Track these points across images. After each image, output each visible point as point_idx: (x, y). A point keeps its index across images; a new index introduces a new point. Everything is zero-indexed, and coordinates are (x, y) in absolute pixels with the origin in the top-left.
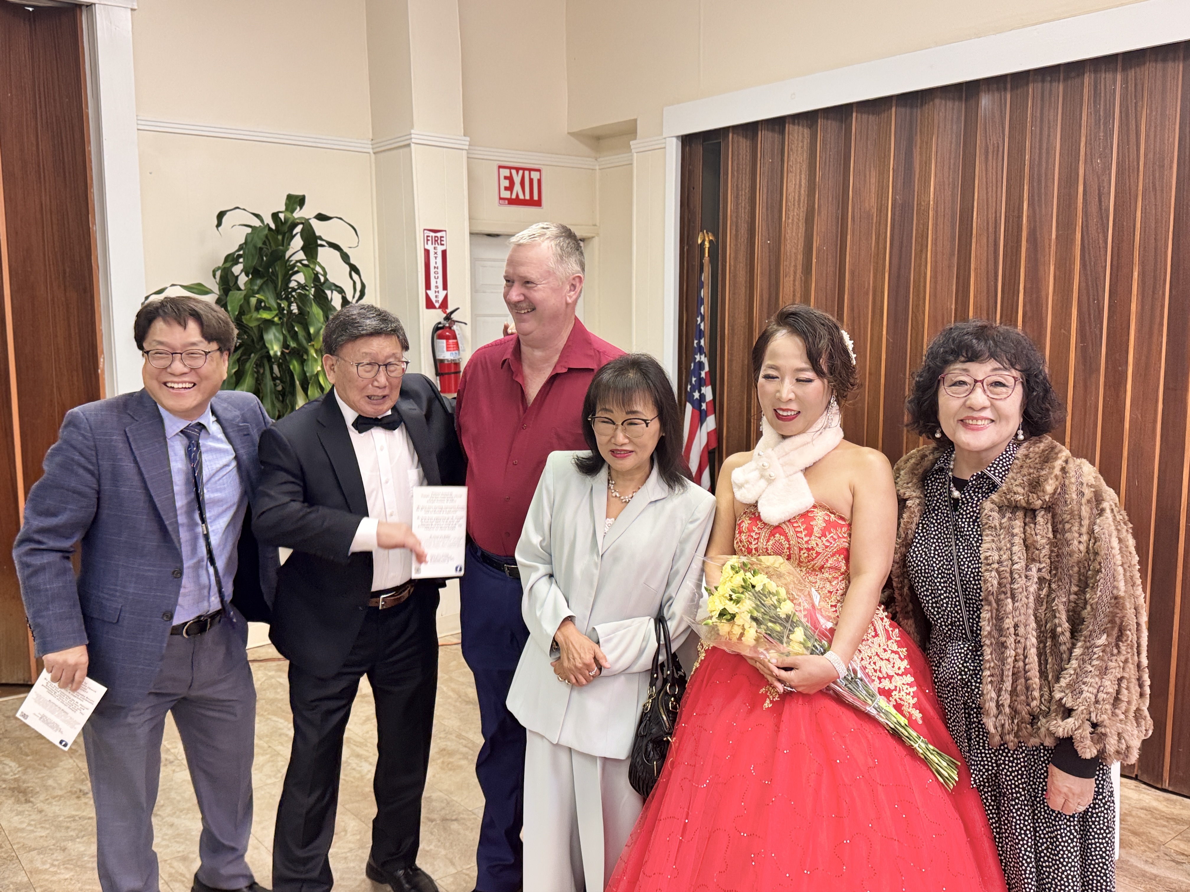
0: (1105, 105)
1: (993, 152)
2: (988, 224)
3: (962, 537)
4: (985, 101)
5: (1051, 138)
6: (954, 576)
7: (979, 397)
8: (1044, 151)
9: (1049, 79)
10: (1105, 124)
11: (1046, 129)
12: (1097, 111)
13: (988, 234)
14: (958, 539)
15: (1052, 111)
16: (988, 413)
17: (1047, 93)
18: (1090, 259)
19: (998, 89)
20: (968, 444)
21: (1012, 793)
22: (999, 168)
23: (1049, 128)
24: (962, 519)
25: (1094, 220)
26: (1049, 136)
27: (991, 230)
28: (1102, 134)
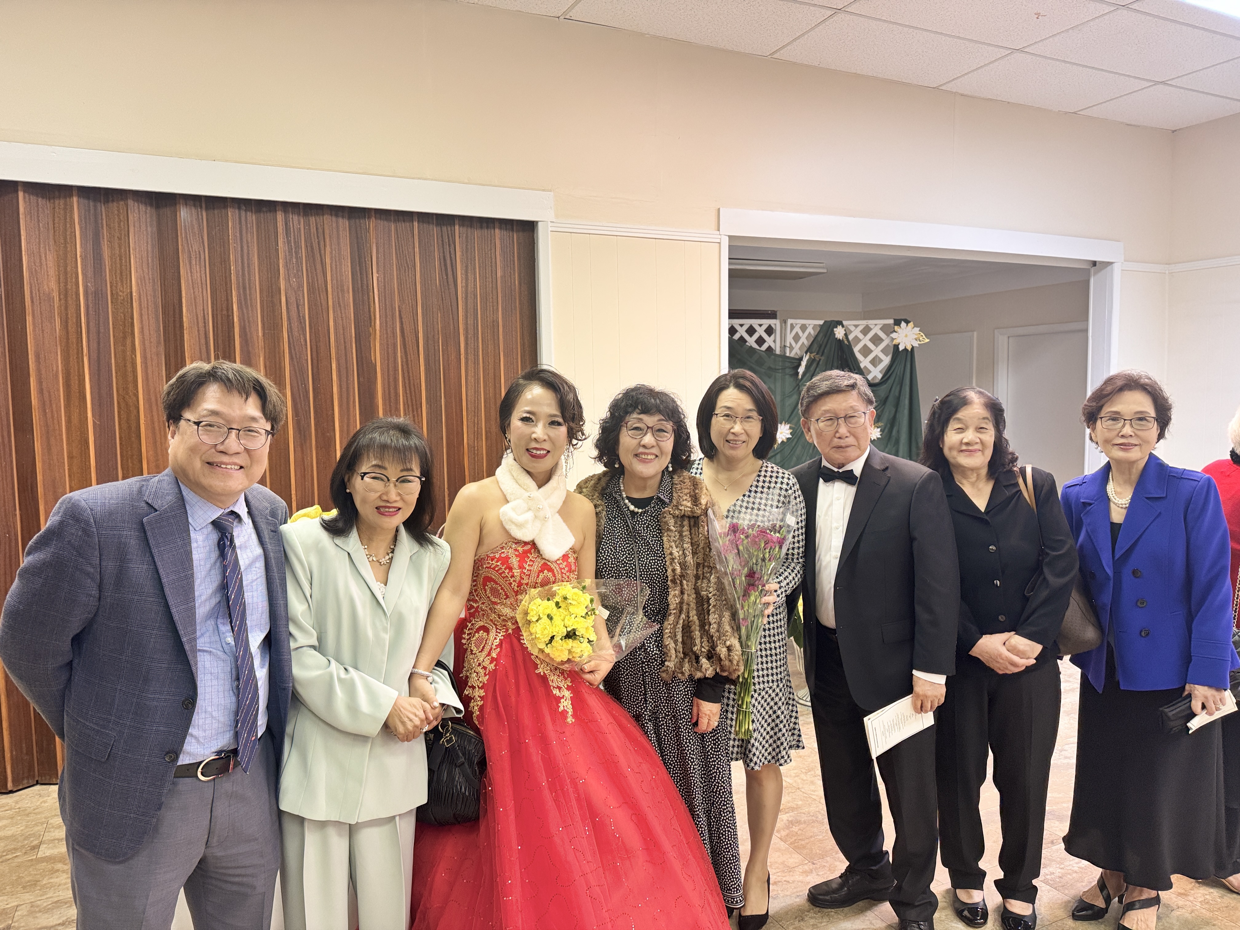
0: (295, 239)
1: (196, 258)
2: (197, 319)
3: (639, 537)
4: (184, 214)
5: (251, 256)
6: (635, 565)
7: (648, 439)
8: (246, 265)
9: (244, 208)
10: (296, 253)
11: (245, 247)
12: (289, 242)
13: (198, 327)
14: (637, 539)
15: (249, 234)
16: (655, 451)
17: (243, 219)
18: (296, 354)
19: (195, 206)
20: (642, 472)
21: (680, 715)
22: (203, 272)
23: (248, 247)
24: (638, 524)
25: (295, 325)
26: (248, 253)
27: (201, 324)
28: (294, 260)
